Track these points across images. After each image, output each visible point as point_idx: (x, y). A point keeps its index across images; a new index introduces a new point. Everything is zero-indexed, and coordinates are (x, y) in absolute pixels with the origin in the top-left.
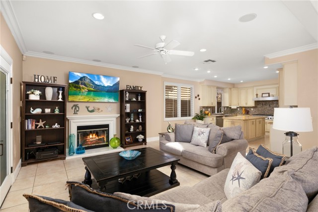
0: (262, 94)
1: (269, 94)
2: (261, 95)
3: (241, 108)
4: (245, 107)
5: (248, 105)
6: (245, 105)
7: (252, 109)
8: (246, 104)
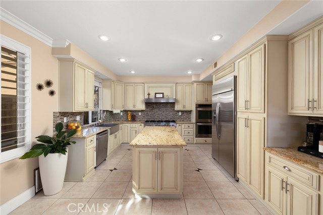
0: (156, 94)
1: (163, 93)
2: (154, 95)
3: (126, 112)
4: (130, 111)
5: (136, 109)
6: (132, 109)
7: (140, 114)
8: (134, 106)
